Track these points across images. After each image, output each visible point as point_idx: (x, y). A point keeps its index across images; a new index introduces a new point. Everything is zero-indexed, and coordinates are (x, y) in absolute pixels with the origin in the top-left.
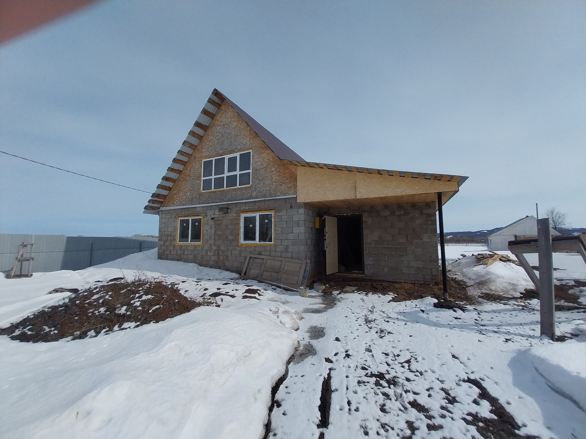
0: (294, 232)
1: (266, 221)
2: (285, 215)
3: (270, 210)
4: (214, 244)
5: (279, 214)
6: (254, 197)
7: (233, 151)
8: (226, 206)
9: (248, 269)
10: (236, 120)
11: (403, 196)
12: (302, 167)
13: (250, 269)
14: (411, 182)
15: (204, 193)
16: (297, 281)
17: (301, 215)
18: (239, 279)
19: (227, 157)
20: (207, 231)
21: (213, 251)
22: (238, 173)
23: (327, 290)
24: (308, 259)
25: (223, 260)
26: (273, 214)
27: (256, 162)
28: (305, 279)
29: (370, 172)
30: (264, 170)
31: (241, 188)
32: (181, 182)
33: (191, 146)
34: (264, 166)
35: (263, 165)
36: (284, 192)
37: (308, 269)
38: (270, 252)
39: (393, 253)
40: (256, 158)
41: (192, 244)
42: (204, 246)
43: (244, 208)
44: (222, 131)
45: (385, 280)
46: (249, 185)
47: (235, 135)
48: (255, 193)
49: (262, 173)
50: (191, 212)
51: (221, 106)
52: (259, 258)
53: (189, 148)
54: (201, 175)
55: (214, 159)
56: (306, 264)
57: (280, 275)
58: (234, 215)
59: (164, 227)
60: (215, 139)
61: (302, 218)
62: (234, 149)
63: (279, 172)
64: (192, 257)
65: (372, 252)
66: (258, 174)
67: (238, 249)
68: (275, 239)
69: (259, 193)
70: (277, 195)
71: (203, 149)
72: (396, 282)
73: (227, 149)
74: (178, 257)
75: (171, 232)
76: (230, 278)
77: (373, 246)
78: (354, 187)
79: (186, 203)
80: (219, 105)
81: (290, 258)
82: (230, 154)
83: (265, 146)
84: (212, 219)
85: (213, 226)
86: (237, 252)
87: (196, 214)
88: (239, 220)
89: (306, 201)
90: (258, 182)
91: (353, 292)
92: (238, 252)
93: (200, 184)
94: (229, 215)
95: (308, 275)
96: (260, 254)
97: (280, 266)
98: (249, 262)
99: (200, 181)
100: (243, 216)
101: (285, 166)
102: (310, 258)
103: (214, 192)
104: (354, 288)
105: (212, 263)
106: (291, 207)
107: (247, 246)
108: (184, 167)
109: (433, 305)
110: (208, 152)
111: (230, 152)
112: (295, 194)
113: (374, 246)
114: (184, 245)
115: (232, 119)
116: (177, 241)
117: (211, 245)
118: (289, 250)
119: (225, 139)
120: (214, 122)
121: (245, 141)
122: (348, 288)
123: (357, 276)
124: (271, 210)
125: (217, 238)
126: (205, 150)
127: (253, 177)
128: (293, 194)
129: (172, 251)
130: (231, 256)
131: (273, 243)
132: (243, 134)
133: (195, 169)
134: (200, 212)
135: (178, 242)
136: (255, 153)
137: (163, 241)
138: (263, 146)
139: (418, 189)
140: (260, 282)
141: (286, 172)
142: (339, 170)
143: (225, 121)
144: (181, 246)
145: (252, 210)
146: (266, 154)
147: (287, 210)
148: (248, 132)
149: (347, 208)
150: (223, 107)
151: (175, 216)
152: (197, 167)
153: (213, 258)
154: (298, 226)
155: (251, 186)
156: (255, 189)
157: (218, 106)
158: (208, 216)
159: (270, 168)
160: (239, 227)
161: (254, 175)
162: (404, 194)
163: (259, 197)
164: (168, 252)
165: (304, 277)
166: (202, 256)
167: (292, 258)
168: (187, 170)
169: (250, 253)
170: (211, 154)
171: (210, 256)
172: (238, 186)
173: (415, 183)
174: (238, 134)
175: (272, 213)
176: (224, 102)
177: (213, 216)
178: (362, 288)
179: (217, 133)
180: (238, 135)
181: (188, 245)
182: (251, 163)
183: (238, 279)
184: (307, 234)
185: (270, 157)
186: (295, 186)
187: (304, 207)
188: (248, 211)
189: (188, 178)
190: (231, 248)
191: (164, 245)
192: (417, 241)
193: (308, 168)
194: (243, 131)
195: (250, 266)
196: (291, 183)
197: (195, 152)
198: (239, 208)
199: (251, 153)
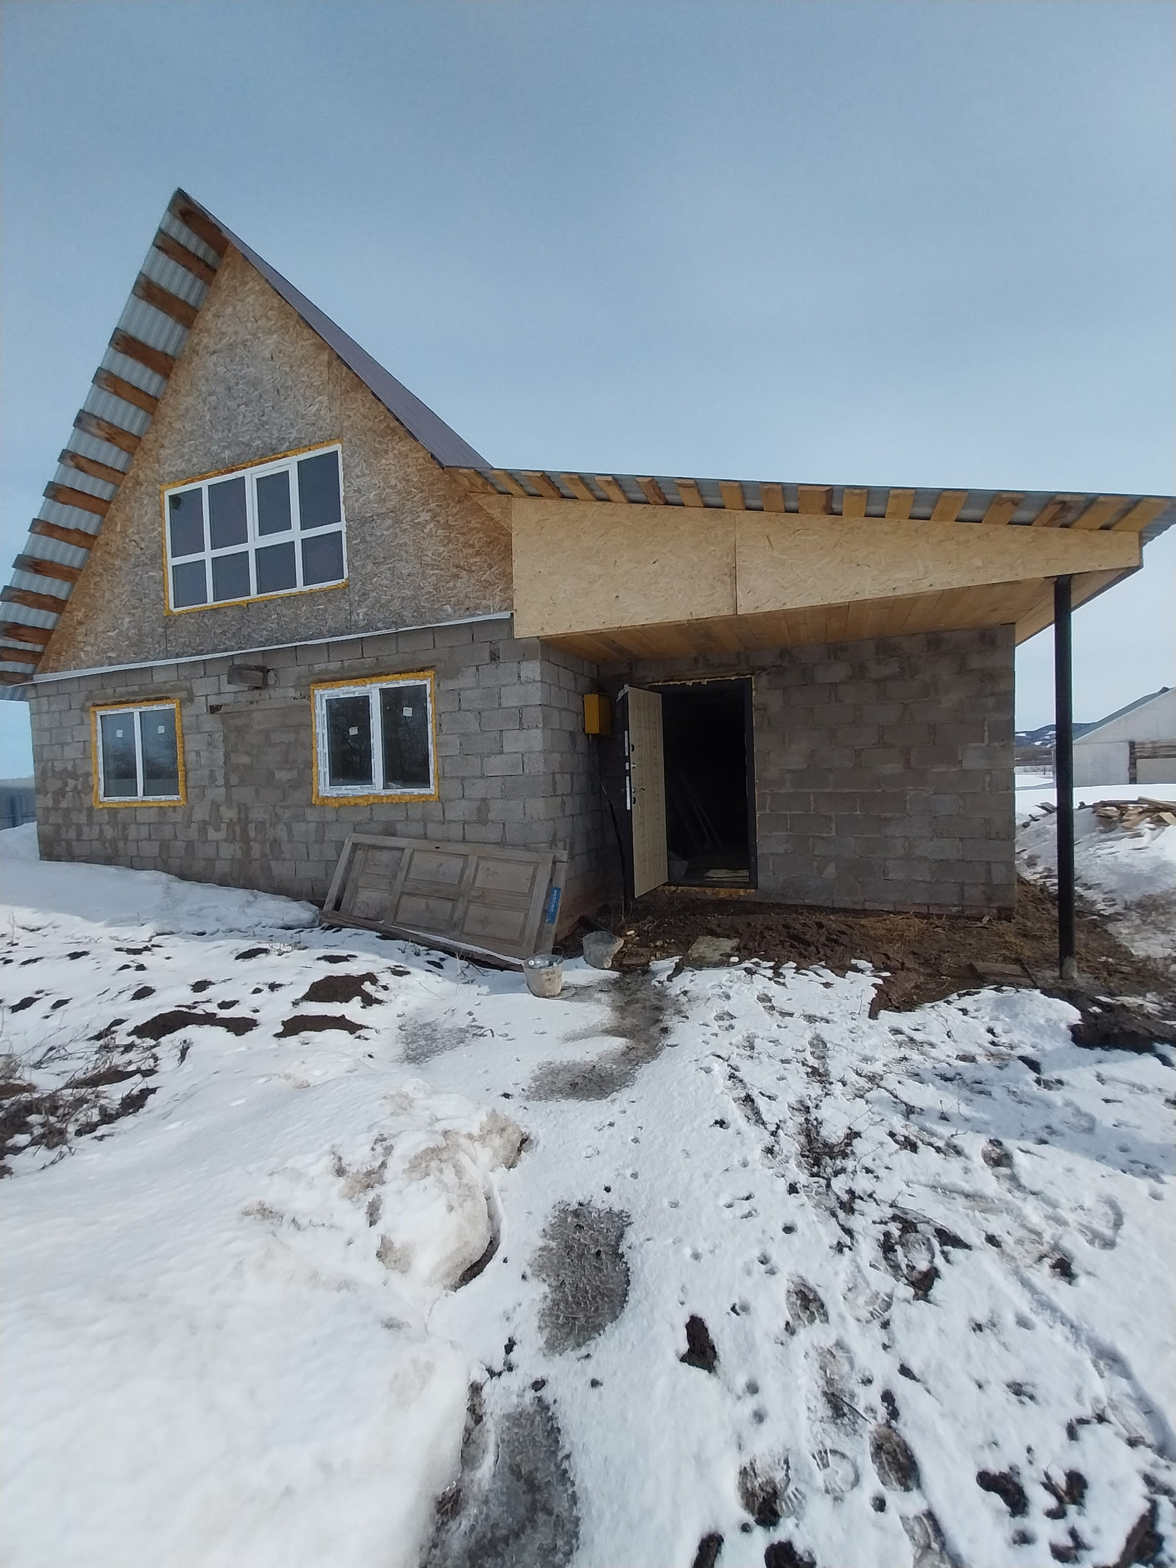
0: (506, 749)
1: (408, 712)
2: (473, 688)
3: (419, 671)
4: (229, 800)
5: (451, 684)
6: (362, 623)
7: (273, 450)
8: (259, 661)
9: (350, 885)
10: (275, 324)
11: (914, 600)
12: (529, 500)
13: (355, 892)
14: (952, 539)
15: (180, 614)
16: (523, 929)
17: (529, 686)
18: (317, 924)
19: (251, 476)
20: (198, 754)
21: (223, 826)
22: (295, 534)
23: (631, 955)
24: (561, 844)
25: (263, 855)
26: (428, 686)
27: (359, 491)
28: (552, 921)
29: (793, 505)
30: (389, 522)
31: (312, 593)
32: (98, 579)
33: (114, 435)
34: (390, 504)
35: (385, 500)
36: (467, 603)
37: (561, 881)
38: (425, 825)
39: (858, 813)
40: (358, 476)
41: (149, 802)
42: (192, 808)
43: (322, 666)
44: (228, 375)
45: (829, 904)
46: (339, 581)
47: (273, 387)
48: (362, 611)
49: (383, 535)
50: (136, 688)
51: (215, 271)
52: (385, 848)
53: (107, 444)
54: (162, 547)
55: (204, 485)
56: (554, 863)
57: (461, 906)
58: (292, 692)
59: (51, 745)
60: (202, 404)
61: (535, 695)
62: (274, 442)
63: (447, 526)
64: (151, 849)
65: (783, 812)
66: (368, 538)
67: (313, 815)
68: (441, 778)
69: (379, 611)
70: (444, 614)
71: (162, 446)
72: (865, 913)
73: (248, 445)
74: (106, 848)
75: (74, 760)
76: (280, 923)
77: (788, 789)
78: (727, 570)
79: (119, 656)
80: (207, 265)
81: (496, 843)
82: (262, 463)
83: (388, 426)
84: (214, 709)
85: (219, 737)
86: (310, 825)
87: (156, 692)
88: (308, 710)
89: (550, 631)
90: (370, 567)
91: (723, 963)
92: (312, 827)
93: (163, 582)
94: (272, 693)
95: (560, 904)
96: (390, 831)
97: (462, 875)
98: (350, 862)
99: (163, 571)
100: (322, 696)
101: (467, 504)
102: (568, 841)
103: (215, 610)
104: (727, 945)
105: (222, 867)
106: (494, 657)
107: (344, 805)
108: (101, 523)
109: (1070, 1034)
110: (182, 457)
111: (262, 456)
112: (506, 610)
113: (792, 790)
114: (122, 806)
115: (259, 322)
116: (97, 794)
117: (215, 806)
118: (491, 816)
119: (239, 406)
120: (196, 341)
121: (314, 409)
122: (703, 947)
123: (731, 895)
124: (422, 670)
125: (234, 779)
126: (169, 451)
127: (354, 552)
128: (500, 610)
129: (86, 829)
130: (290, 841)
131: (432, 790)
132: (305, 379)
133: (141, 527)
134: (168, 686)
135: (101, 798)
136: (352, 456)
137: (50, 795)
138: (382, 427)
139: (980, 564)
140: (386, 936)
141: (472, 525)
142: (667, 503)
143: (236, 333)
144: (113, 812)
145: (355, 674)
146: (395, 456)
147: (477, 670)
148: (321, 372)
149: (696, 660)
150: (224, 278)
151: (83, 705)
152: (145, 519)
153: (229, 851)
154: (521, 728)
155: (347, 586)
156: (364, 594)
157: (206, 272)
158: (196, 699)
159: (412, 512)
160: (311, 735)
161: (356, 541)
162: (924, 587)
163: (380, 625)
164: (72, 834)
165: (545, 911)
166: (190, 844)
167: (502, 844)
168: (114, 532)
169: (354, 829)
170: (194, 465)
171: (217, 842)
172: (300, 587)
173: (968, 541)
174: (286, 381)
175: (426, 681)
176: (228, 256)
177: (213, 701)
178: (756, 944)
179: (210, 382)
180: (287, 387)
181: (135, 805)
182: (342, 494)
183: (310, 926)
184: (556, 756)
185: (409, 470)
186: (507, 577)
187: (540, 656)
188: (338, 675)
189: (118, 562)
190: (288, 814)
191: (55, 808)
192: (942, 769)
193: (552, 505)
194: (302, 370)
195: (354, 874)
196: (490, 567)
197: (135, 462)
198: (304, 669)
199: (340, 455)
